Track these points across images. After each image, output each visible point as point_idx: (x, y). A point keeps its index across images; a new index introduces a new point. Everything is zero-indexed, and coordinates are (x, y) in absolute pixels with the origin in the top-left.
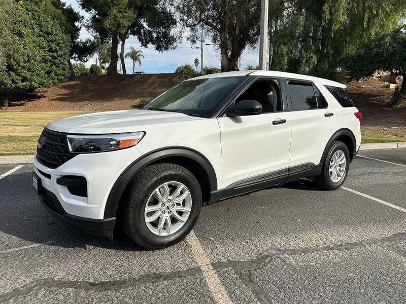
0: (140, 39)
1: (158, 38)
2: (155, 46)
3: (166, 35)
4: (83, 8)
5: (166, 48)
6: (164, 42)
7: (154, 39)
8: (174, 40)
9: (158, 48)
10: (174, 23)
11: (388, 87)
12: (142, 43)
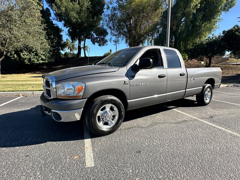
0: (92, 41)
1: (99, 40)
2: (98, 44)
3: (103, 39)
4: (64, 26)
5: (103, 45)
6: (102, 42)
7: (98, 41)
8: (107, 41)
9: (100, 45)
10: (107, 33)
11: (201, 63)
12: (93, 43)
